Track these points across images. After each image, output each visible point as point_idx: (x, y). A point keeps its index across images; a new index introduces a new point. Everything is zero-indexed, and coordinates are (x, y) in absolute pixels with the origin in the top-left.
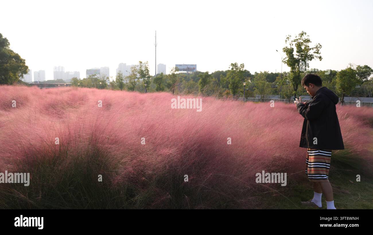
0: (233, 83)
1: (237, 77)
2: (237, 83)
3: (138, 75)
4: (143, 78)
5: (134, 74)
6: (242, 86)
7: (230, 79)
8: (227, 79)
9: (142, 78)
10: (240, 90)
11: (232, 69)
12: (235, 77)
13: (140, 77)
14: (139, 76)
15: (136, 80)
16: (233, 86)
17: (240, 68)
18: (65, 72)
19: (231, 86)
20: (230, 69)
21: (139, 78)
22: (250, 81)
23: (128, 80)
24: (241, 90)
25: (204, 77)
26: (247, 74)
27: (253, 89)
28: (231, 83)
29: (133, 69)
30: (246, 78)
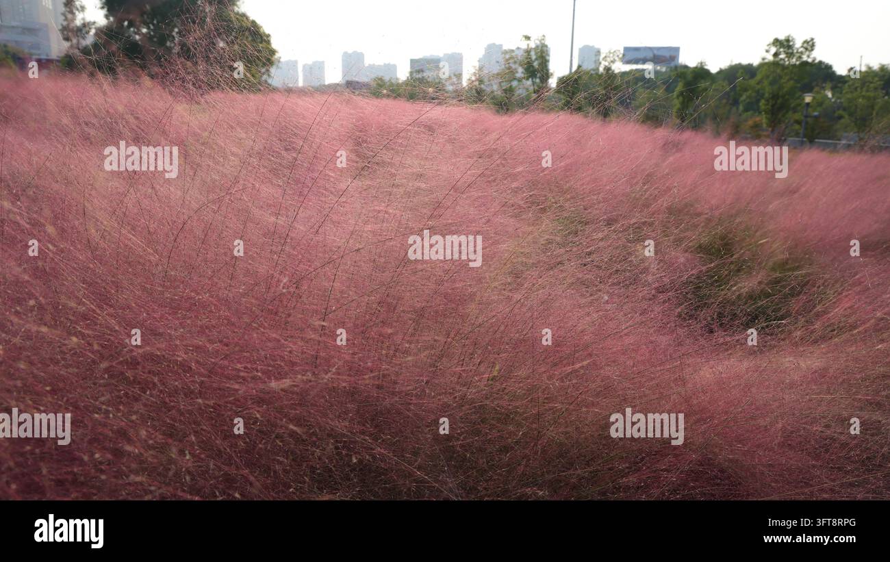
0: (775, 97)
1: (787, 78)
2: (787, 97)
3: (520, 72)
4: (530, 79)
5: (509, 68)
6: (800, 105)
7: (766, 83)
8: (758, 84)
9: (528, 79)
10: (793, 116)
11: (776, 55)
12: (780, 77)
13: (523, 75)
14: (522, 73)
15: (515, 83)
16: (773, 106)
17: (802, 53)
18: (367, 65)
19: (767, 105)
20: (770, 58)
21: (520, 80)
22: (830, 95)
23: (496, 84)
24: (798, 116)
25: (690, 77)
26: (823, 73)
27: (836, 115)
28: (767, 95)
29: (507, 57)
30: (817, 85)
